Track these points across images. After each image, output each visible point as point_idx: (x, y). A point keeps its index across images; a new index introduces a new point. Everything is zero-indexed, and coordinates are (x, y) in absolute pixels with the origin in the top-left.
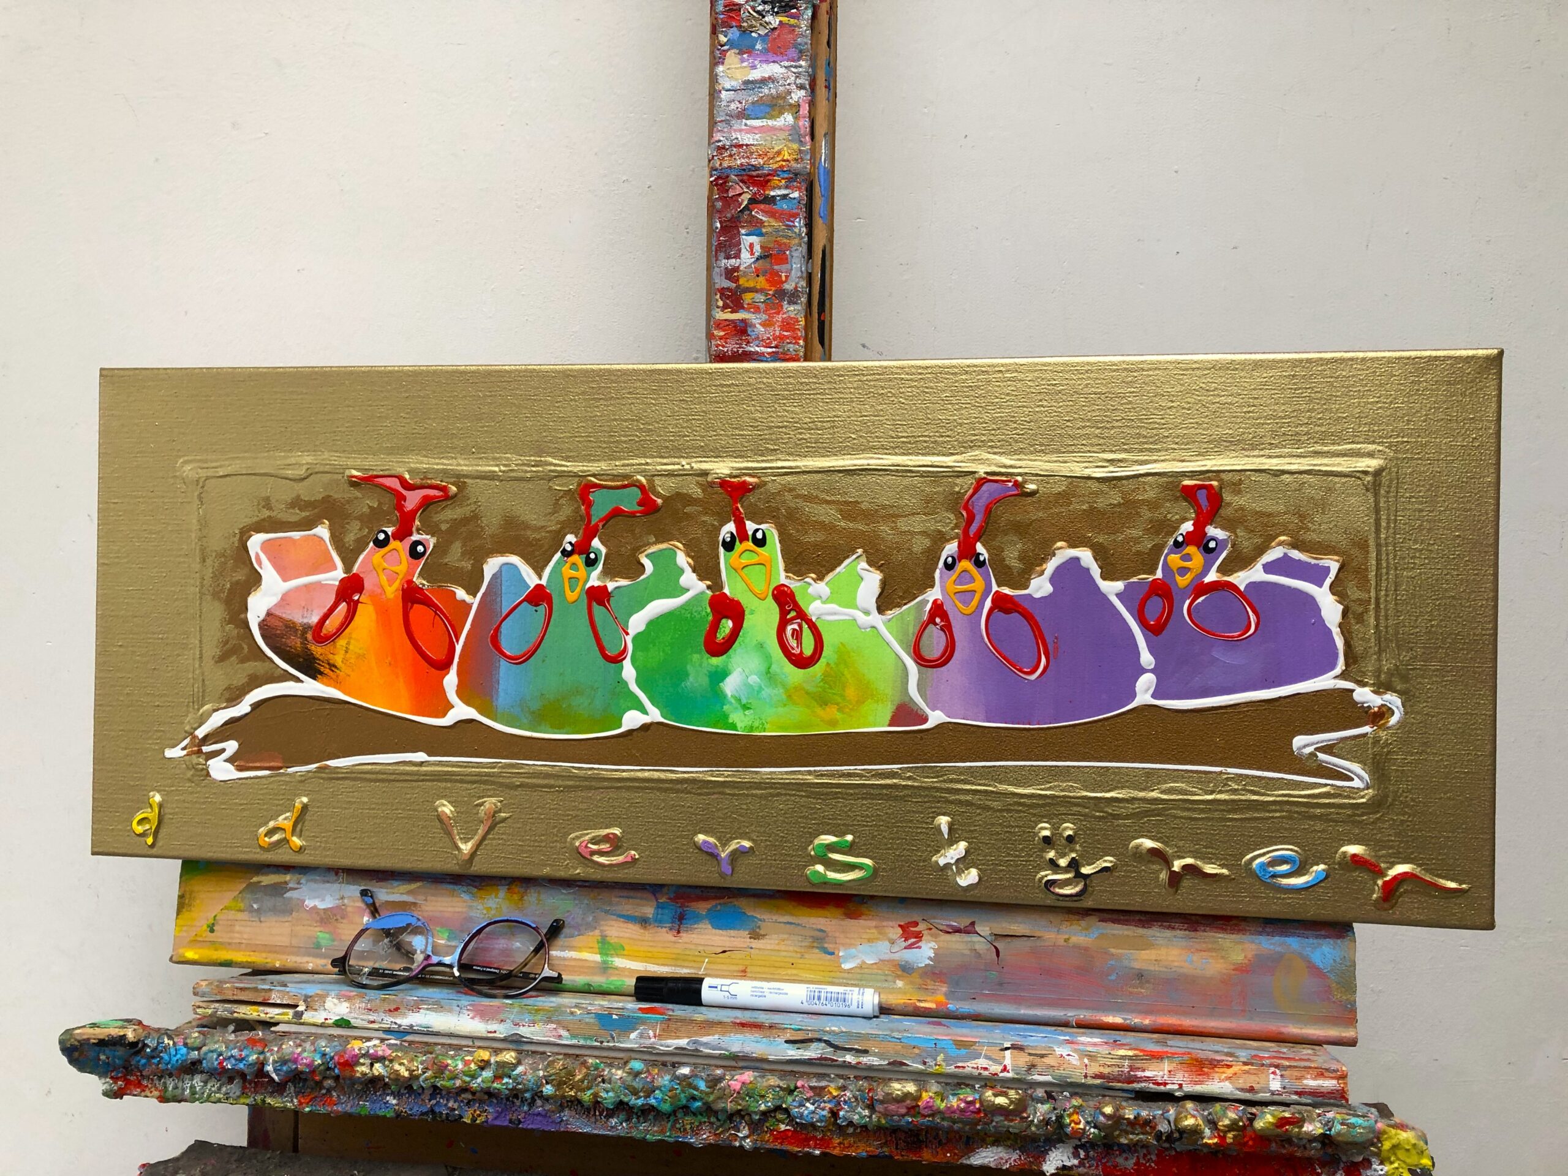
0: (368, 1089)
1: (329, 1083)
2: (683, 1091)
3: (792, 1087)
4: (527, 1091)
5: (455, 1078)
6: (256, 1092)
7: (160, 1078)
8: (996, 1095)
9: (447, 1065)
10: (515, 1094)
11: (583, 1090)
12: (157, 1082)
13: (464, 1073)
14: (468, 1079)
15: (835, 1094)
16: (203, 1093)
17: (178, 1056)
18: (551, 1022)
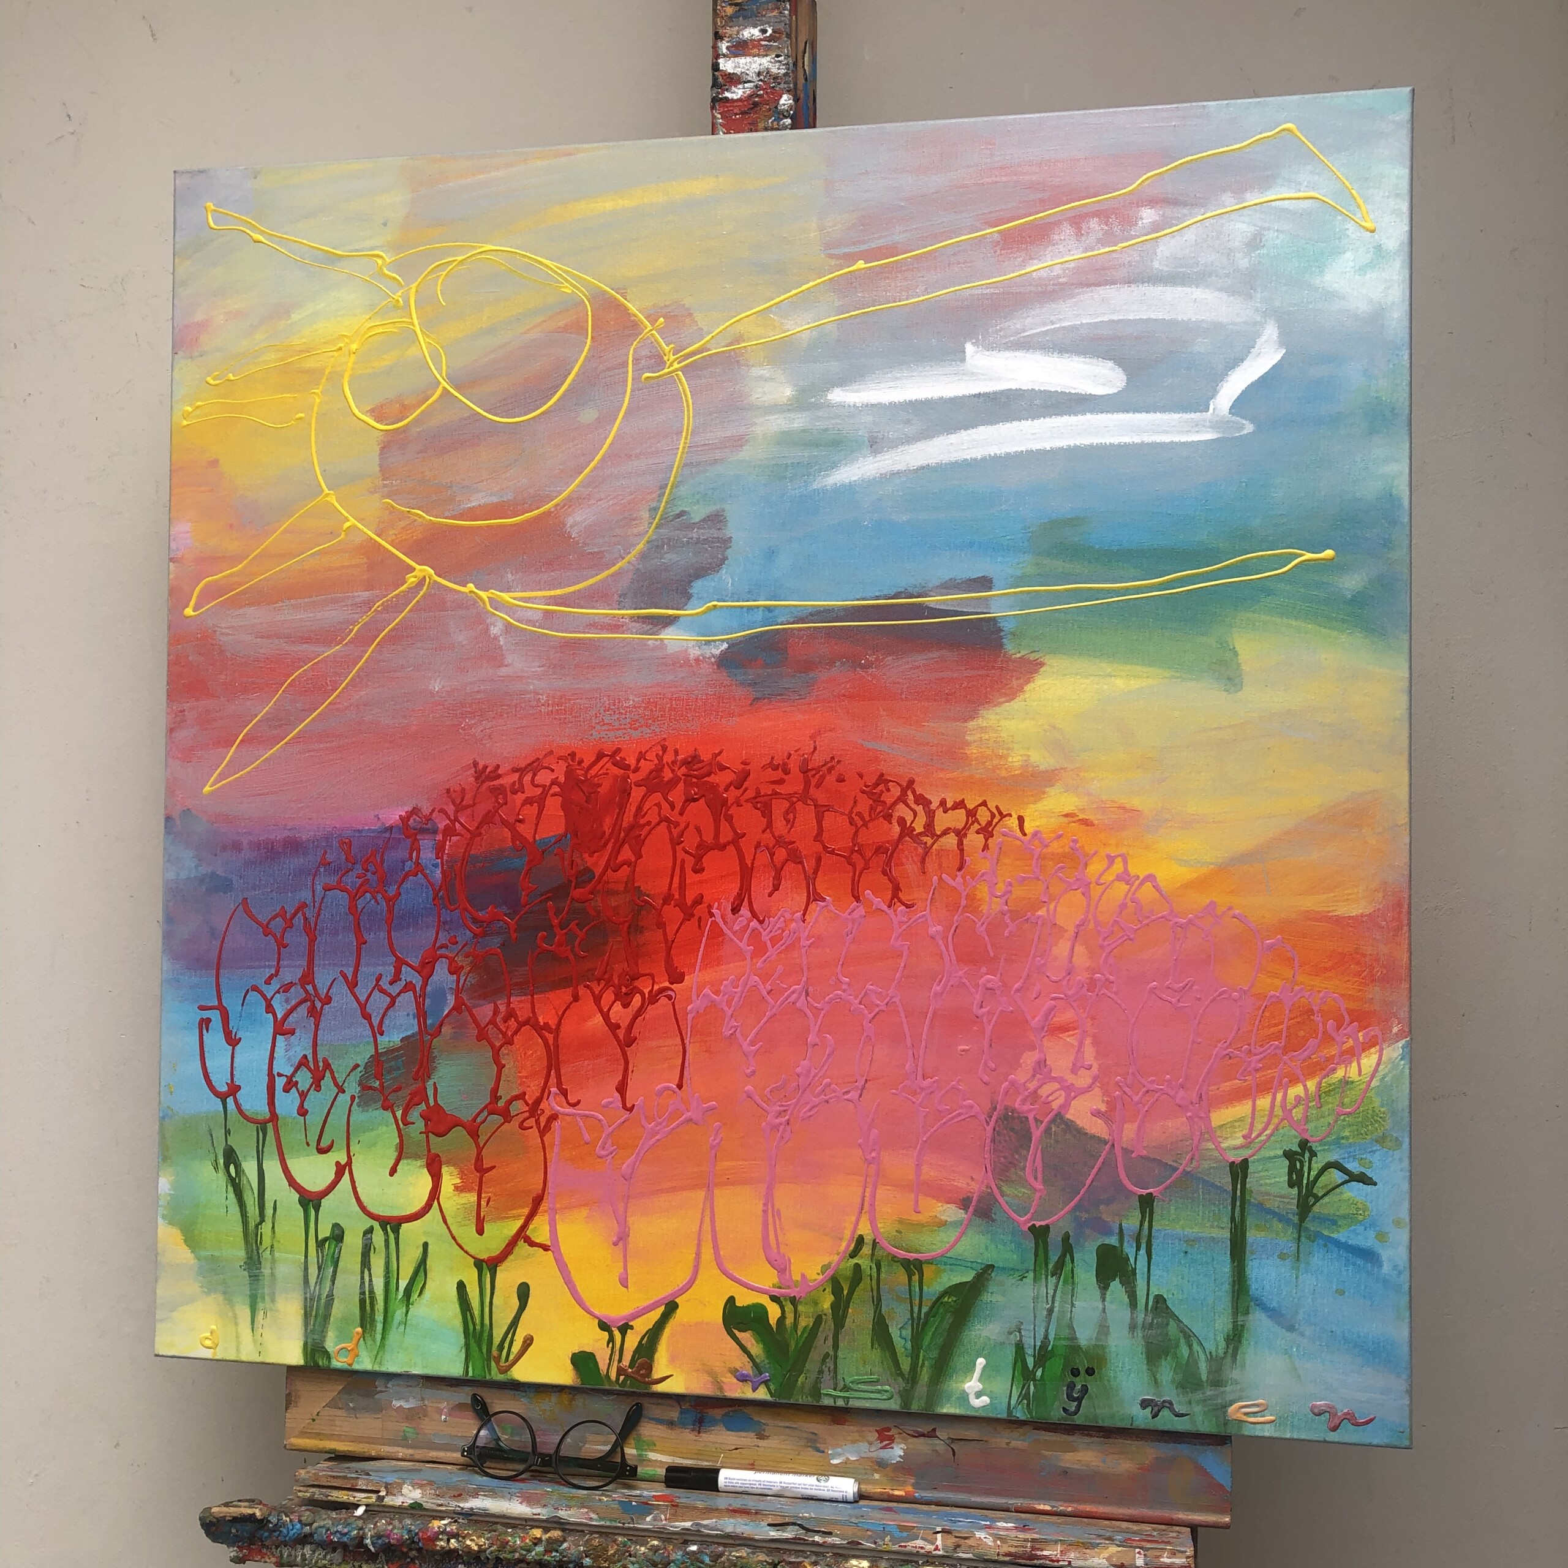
0: (444, 1559)
1: (414, 1553)
2: (692, 1564)
3: (776, 1562)
4: (570, 1562)
5: (514, 1551)
6: (354, 1560)
7: (278, 1548)
9: (508, 1541)
10: (561, 1565)
11: (614, 1563)
12: (274, 1550)
13: (521, 1548)
14: (524, 1553)
17: (295, 1531)
18: (584, 1507)
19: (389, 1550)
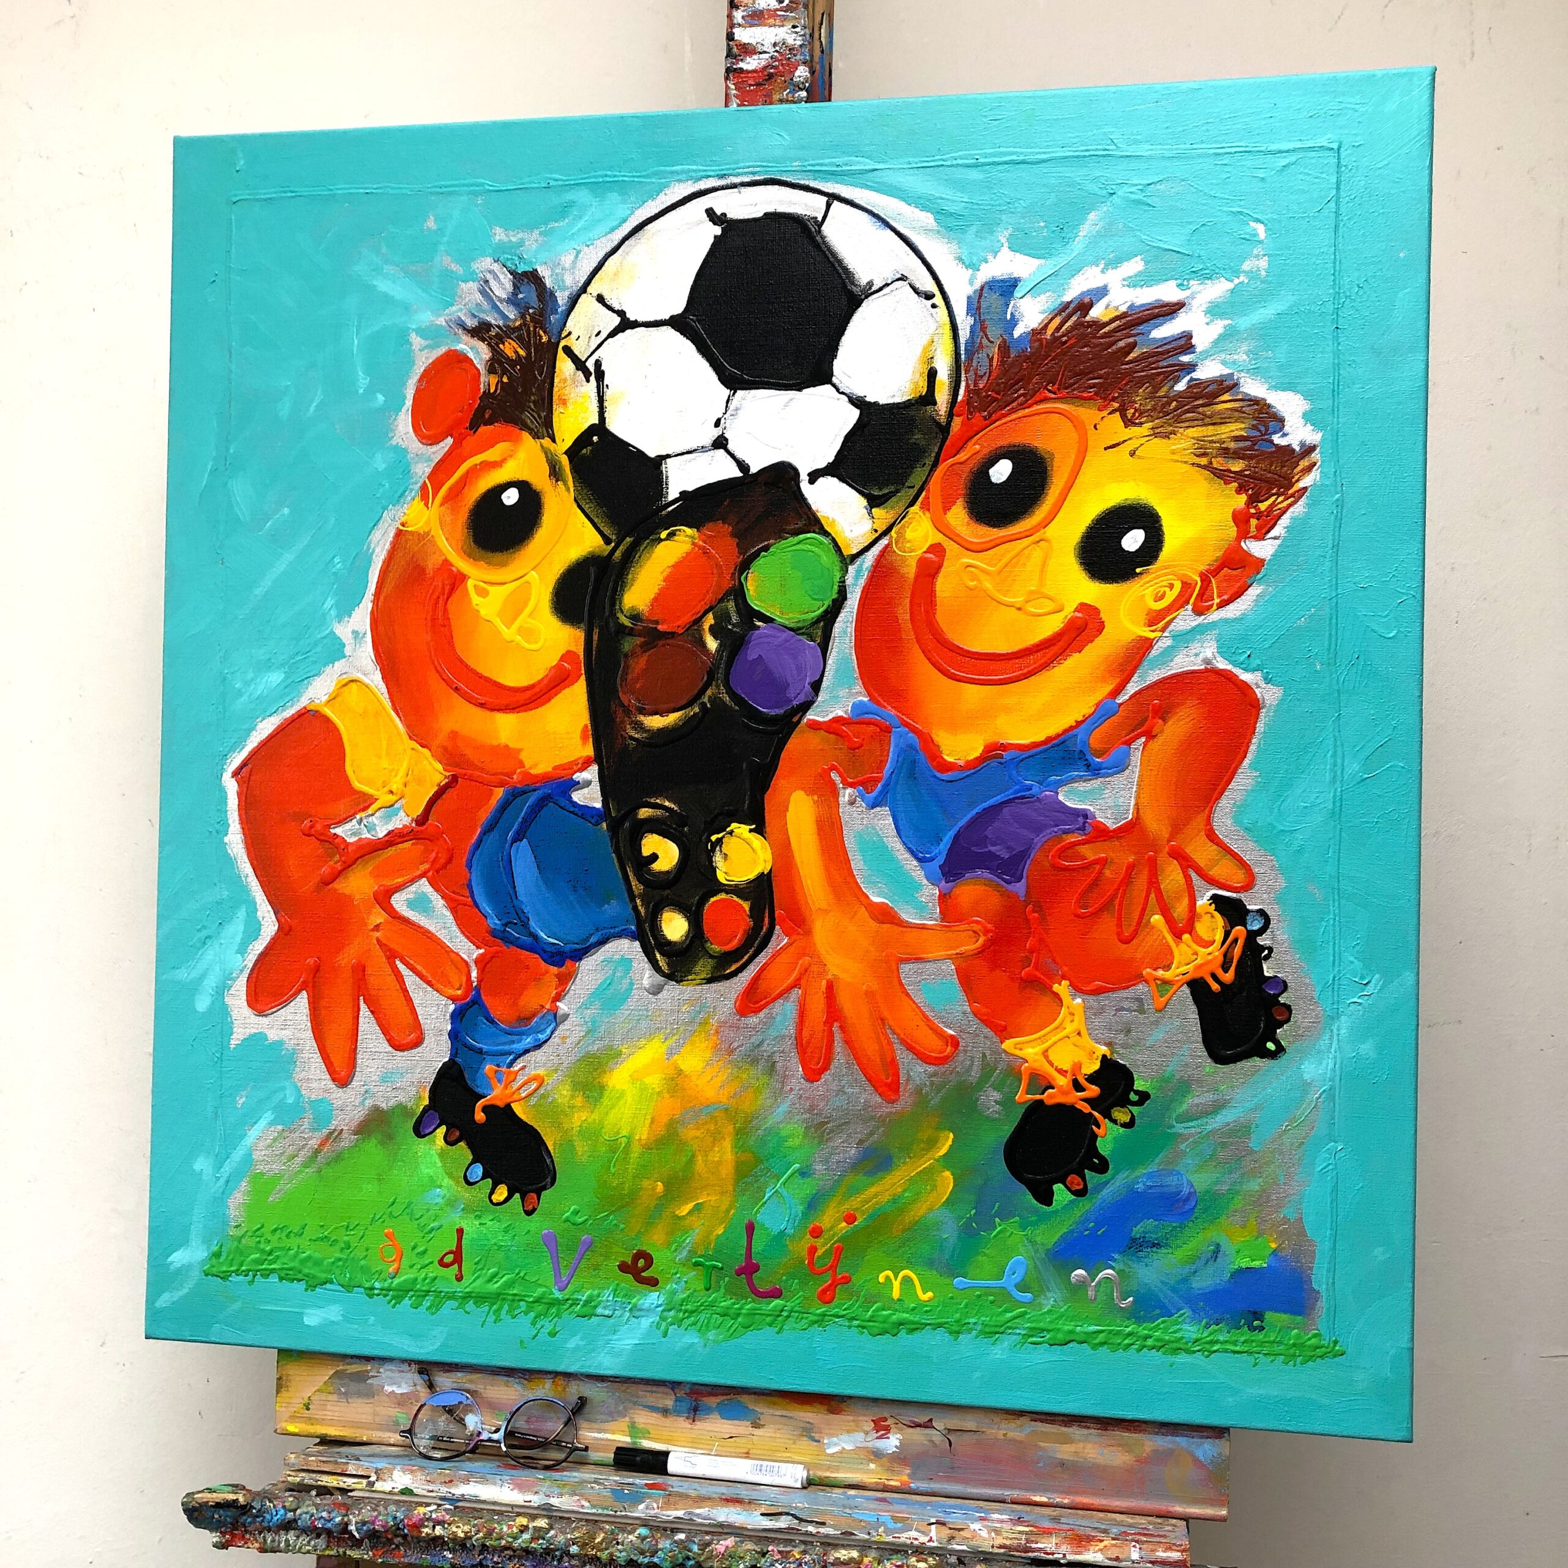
0: (429, 1545)
1: (398, 1540)
2: (680, 1553)
3: (765, 1551)
6: (339, 1546)
10: (548, 1551)
11: (602, 1550)
14: (510, 1540)
15: (798, 1556)
16: (295, 1546)
18: (576, 1495)
19: (374, 1537)
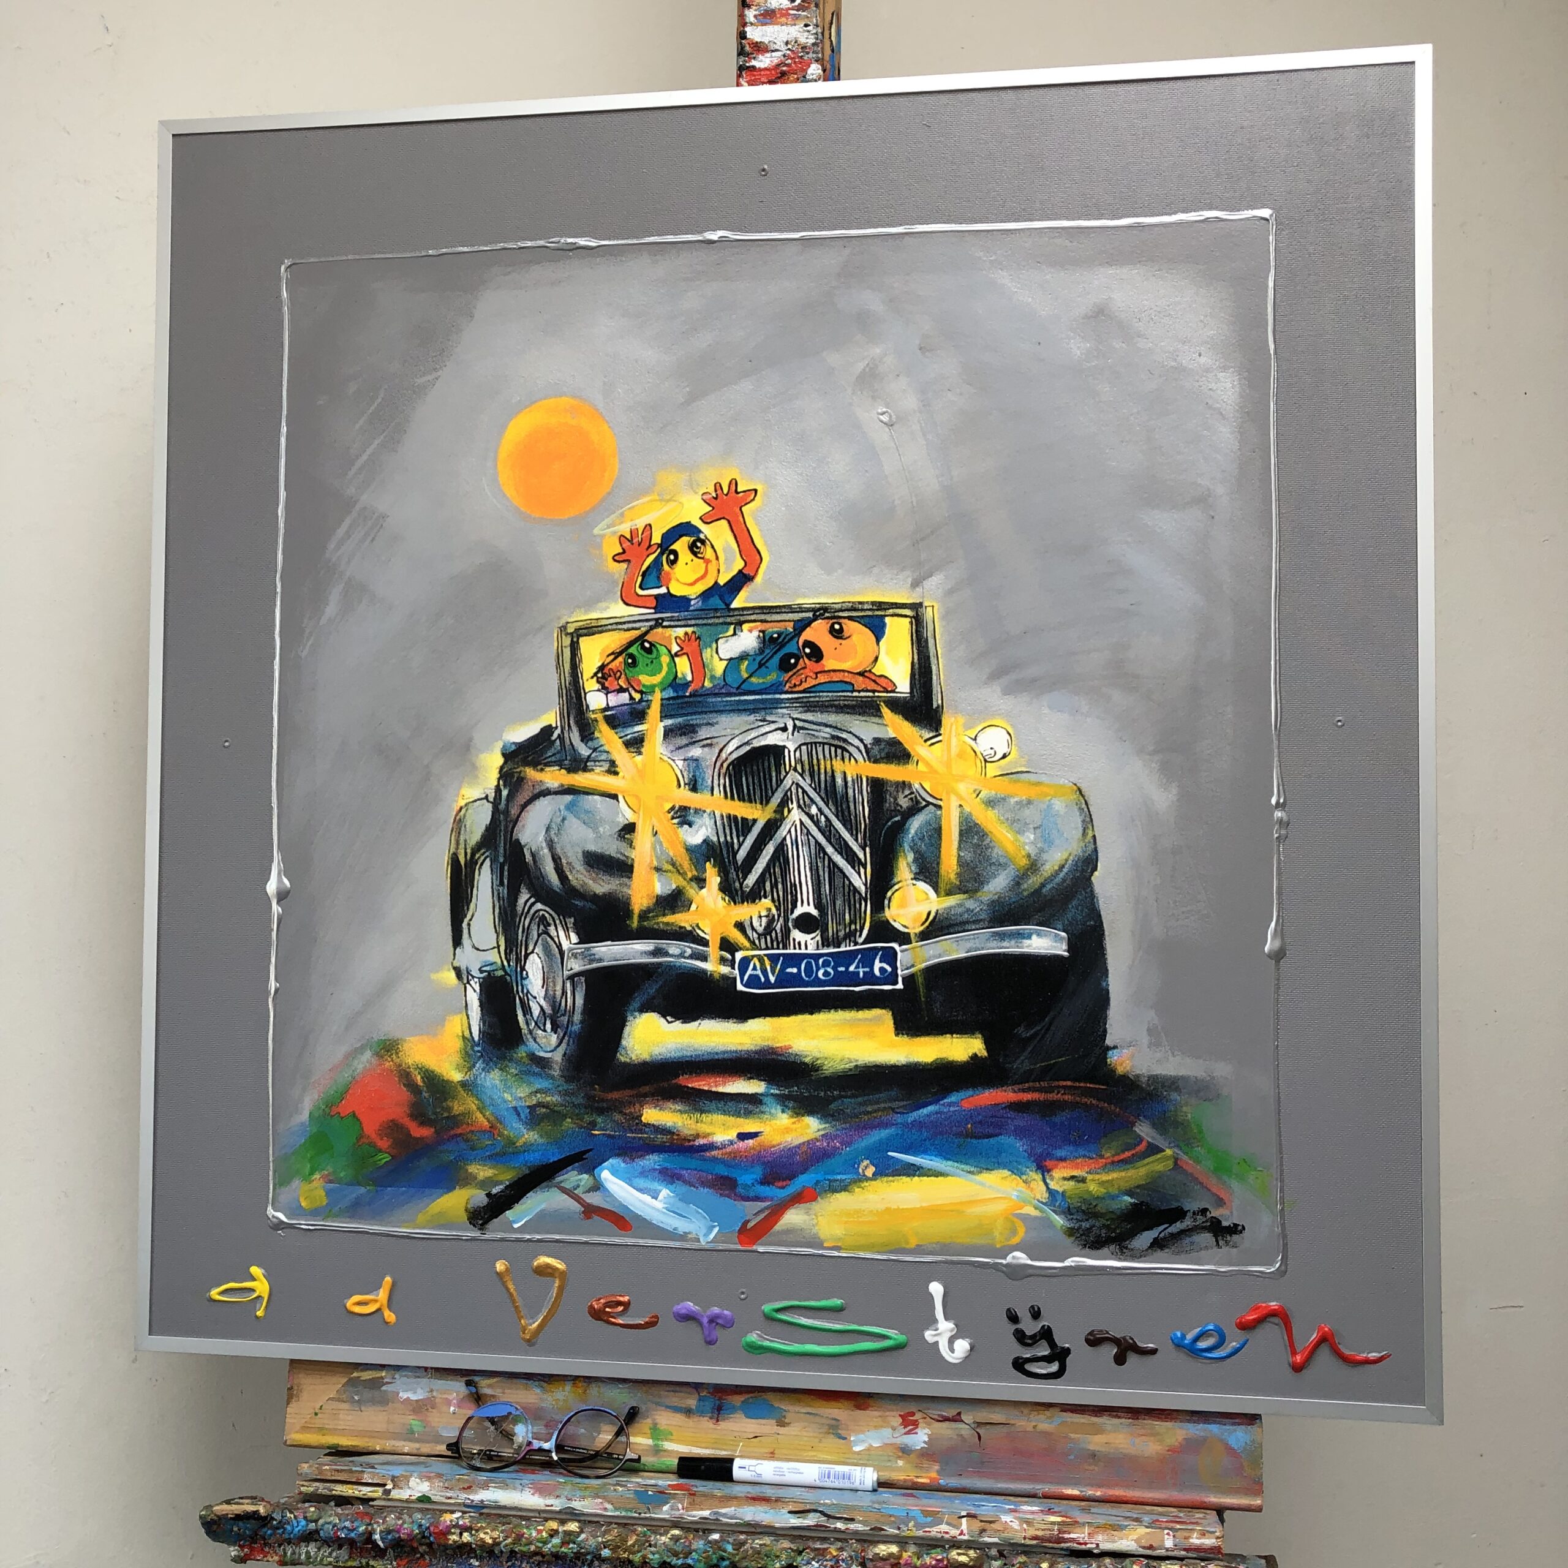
0: (455, 1553)
1: (422, 1549)
2: (714, 1553)
3: (801, 1549)
4: (588, 1553)
5: (531, 1543)
6: (362, 1557)
7: (280, 1546)
8: (959, 1554)
9: (524, 1534)
10: (578, 1556)
11: (634, 1553)
12: (277, 1549)
13: (538, 1541)
14: (540, 1545)
15: (835, 1554)
16: (316, 1558)
17: (299, 1528)
18: (599, 1497)
19: (400, 1547)
